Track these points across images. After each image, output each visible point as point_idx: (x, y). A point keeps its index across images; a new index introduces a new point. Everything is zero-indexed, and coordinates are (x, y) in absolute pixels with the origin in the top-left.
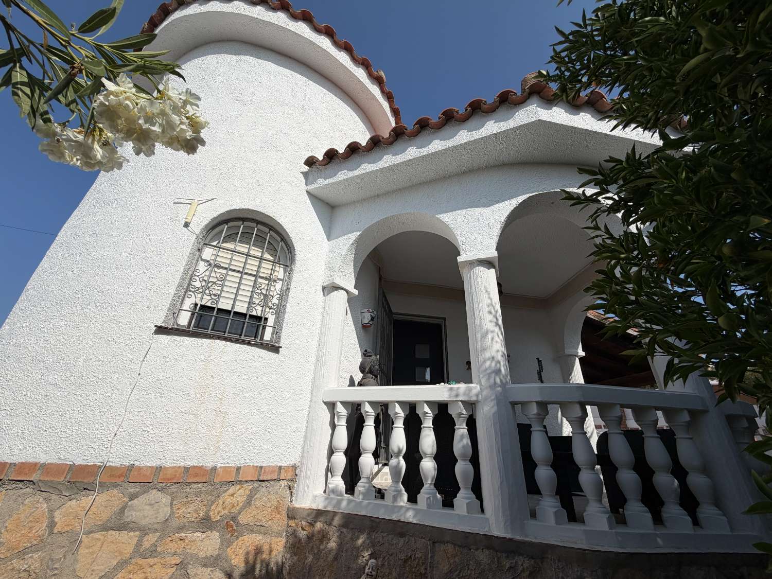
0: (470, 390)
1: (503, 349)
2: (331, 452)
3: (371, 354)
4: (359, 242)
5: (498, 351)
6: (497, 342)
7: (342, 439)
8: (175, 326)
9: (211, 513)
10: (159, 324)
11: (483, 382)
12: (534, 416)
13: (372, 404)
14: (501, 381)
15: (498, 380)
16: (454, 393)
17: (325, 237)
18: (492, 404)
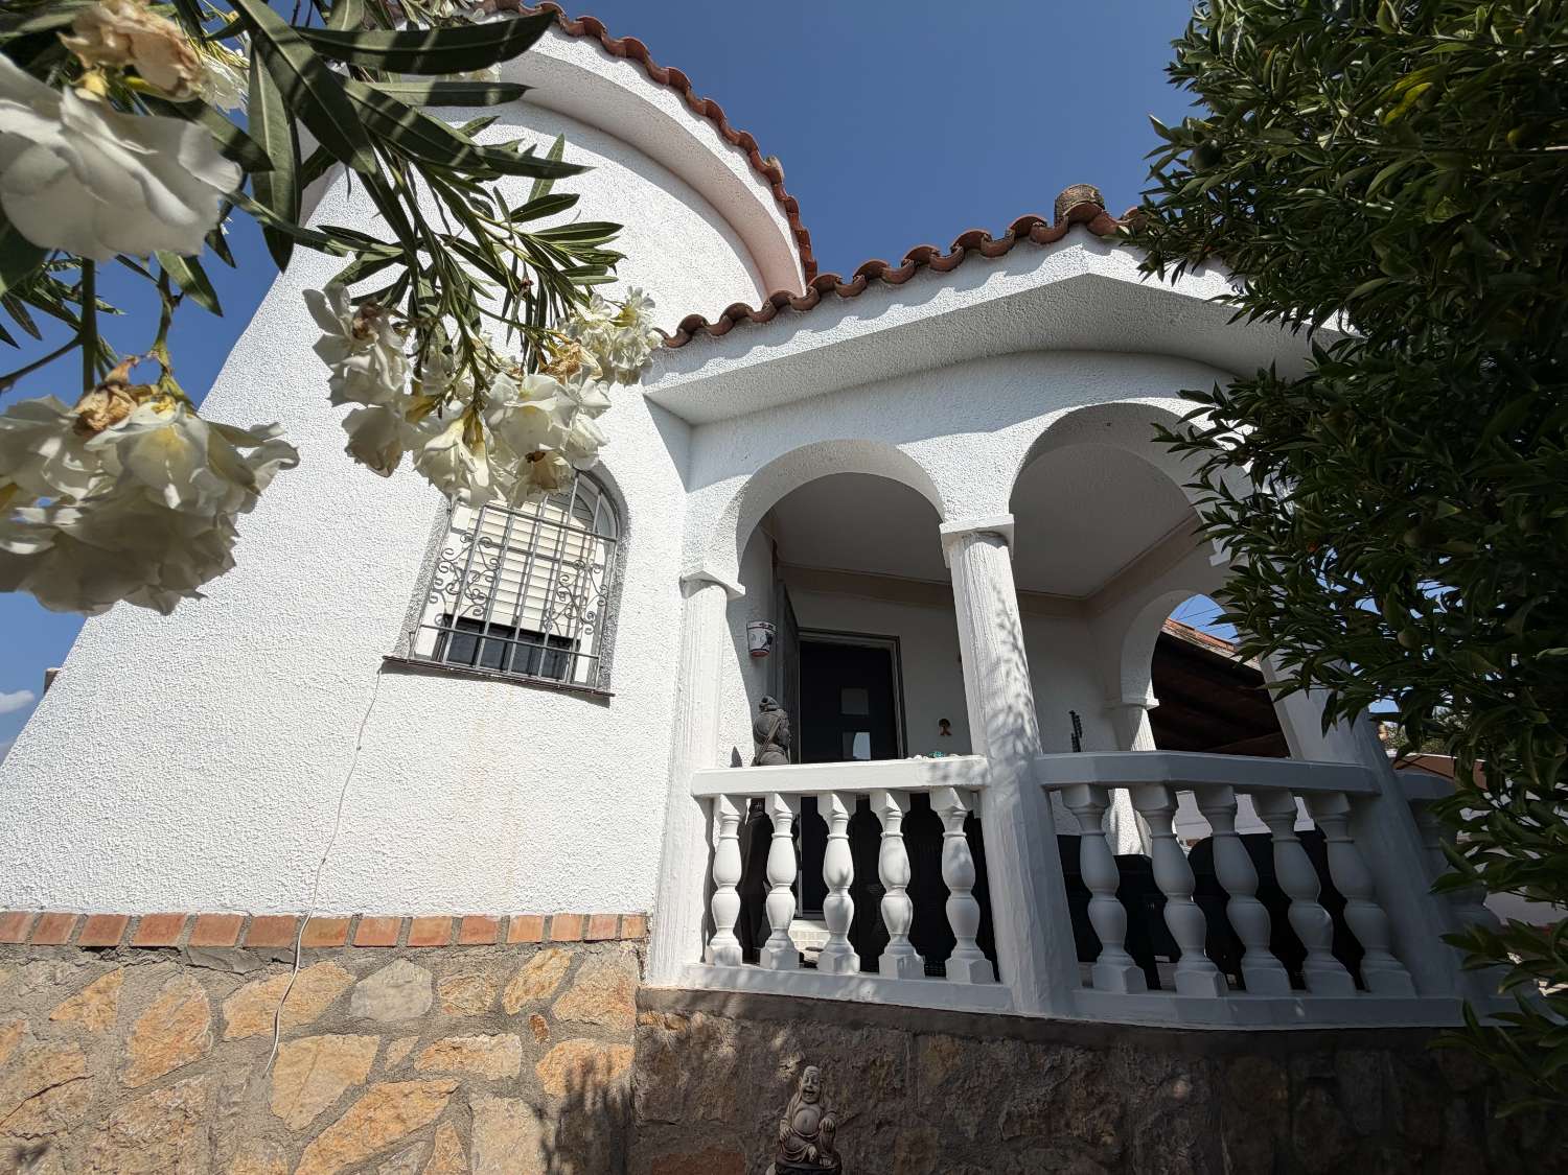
0: (969, 766)
1: (1027, 692)
2: (712, 887)
3: (774, 707)
4: (747, 492)
5: (1018, 695)
6: (1016, 679)
7: (731, 864)
8: (413, 658)
9: (505, 1001)
10: (390, 655)
11: (993, 752)
12: (1086, 810)
13: (787, 796)
14: (1026, 748)
15: (1020, 748)
16: (940, 773)
17: (681, 485)
18: (1011, 788)
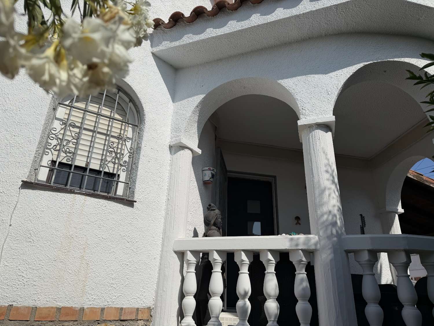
0: (309, 240)
1: (339, 204)
2: (182, 296)
3: (214, 208)
4: (203, 104)
5: (334, 206)
6: (333, 198)
7: (192, 284)
8: (36, 182)
10: (25, 180)
11: (321, 233)
12: (366, 262)
13: (219, 252)
14: (337, 232)
15: (334, 232)
16: (294, 243)
17: (170, 99)
18: (329, 252)
